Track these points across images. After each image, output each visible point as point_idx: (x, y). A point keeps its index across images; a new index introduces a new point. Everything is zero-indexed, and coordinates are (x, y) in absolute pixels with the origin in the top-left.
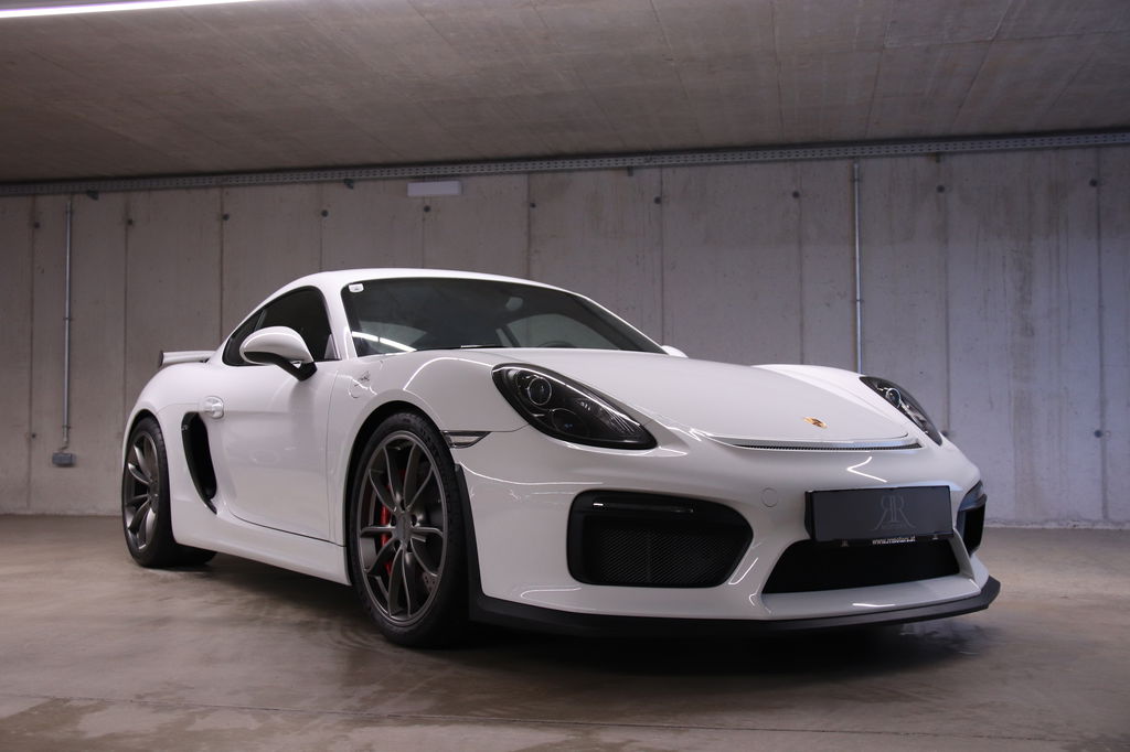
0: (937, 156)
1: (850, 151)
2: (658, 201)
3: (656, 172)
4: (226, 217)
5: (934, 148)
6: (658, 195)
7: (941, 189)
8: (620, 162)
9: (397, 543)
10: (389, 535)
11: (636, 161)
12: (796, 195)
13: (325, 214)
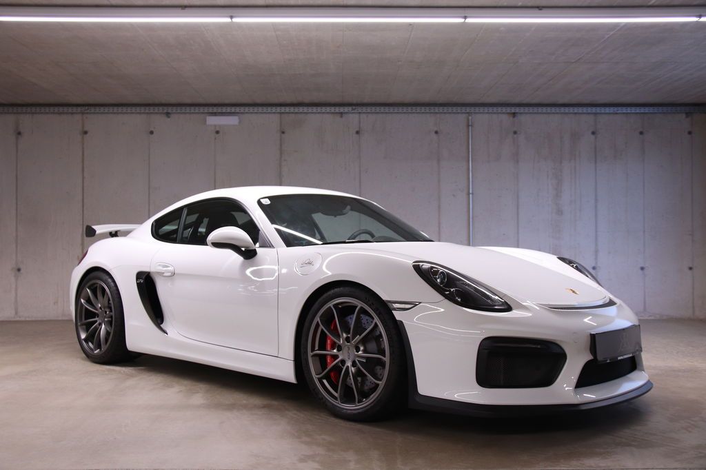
0: (514, 114)
1: (468, 110)
2: (358, 132)
3: (357, 116)
4: (86, 133)
5: (513, 110)
6: (357, 129)
7: (515, 133)
8: (337, 109)
9: (343, 362)
10: (335, 357)
11: (346, 109)
12: (436, 132)
13: (152, 133)
